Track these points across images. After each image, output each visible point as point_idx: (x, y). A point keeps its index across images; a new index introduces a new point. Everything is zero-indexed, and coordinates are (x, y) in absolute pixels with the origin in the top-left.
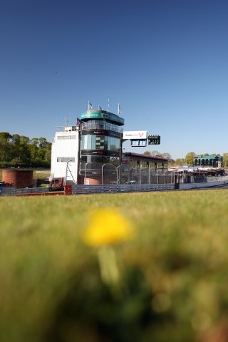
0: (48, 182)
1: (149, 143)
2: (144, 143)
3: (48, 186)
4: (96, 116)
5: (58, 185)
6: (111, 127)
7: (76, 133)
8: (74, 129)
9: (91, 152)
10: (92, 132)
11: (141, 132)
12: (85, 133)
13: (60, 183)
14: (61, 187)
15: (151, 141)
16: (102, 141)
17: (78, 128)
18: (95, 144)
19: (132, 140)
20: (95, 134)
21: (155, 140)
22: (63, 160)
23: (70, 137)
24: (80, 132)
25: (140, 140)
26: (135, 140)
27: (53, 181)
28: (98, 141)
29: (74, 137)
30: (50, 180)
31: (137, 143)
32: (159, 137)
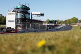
0: (6, 29)
1: (41, 16)
2: (39, 16)
3: (5, 30)
4: (22, 7)
5: (9, 30)
6: (26, 11)
7: (15, 13)
8: (14, 11)
9: (20, 19)
10: (20, 12)
11: (38, 12)
12: (18, 12)
13: (10, 29)
14: (10, 30)
15: (41, 15)
16: (24, 15)
17: (15, 11)
18: (21, 16)
19: (35, 15)
20: (21, 13)
21: (42, 15)
22: (10, 21)
23: (13, 14)
24: (16, 12)
25: (38, 15)
26: (36, 15)
27: (7, 28)
28: (22, 15)
29: (14, 14)
30: (6, 28)
31: (37, 16)
32: (44, 14)
